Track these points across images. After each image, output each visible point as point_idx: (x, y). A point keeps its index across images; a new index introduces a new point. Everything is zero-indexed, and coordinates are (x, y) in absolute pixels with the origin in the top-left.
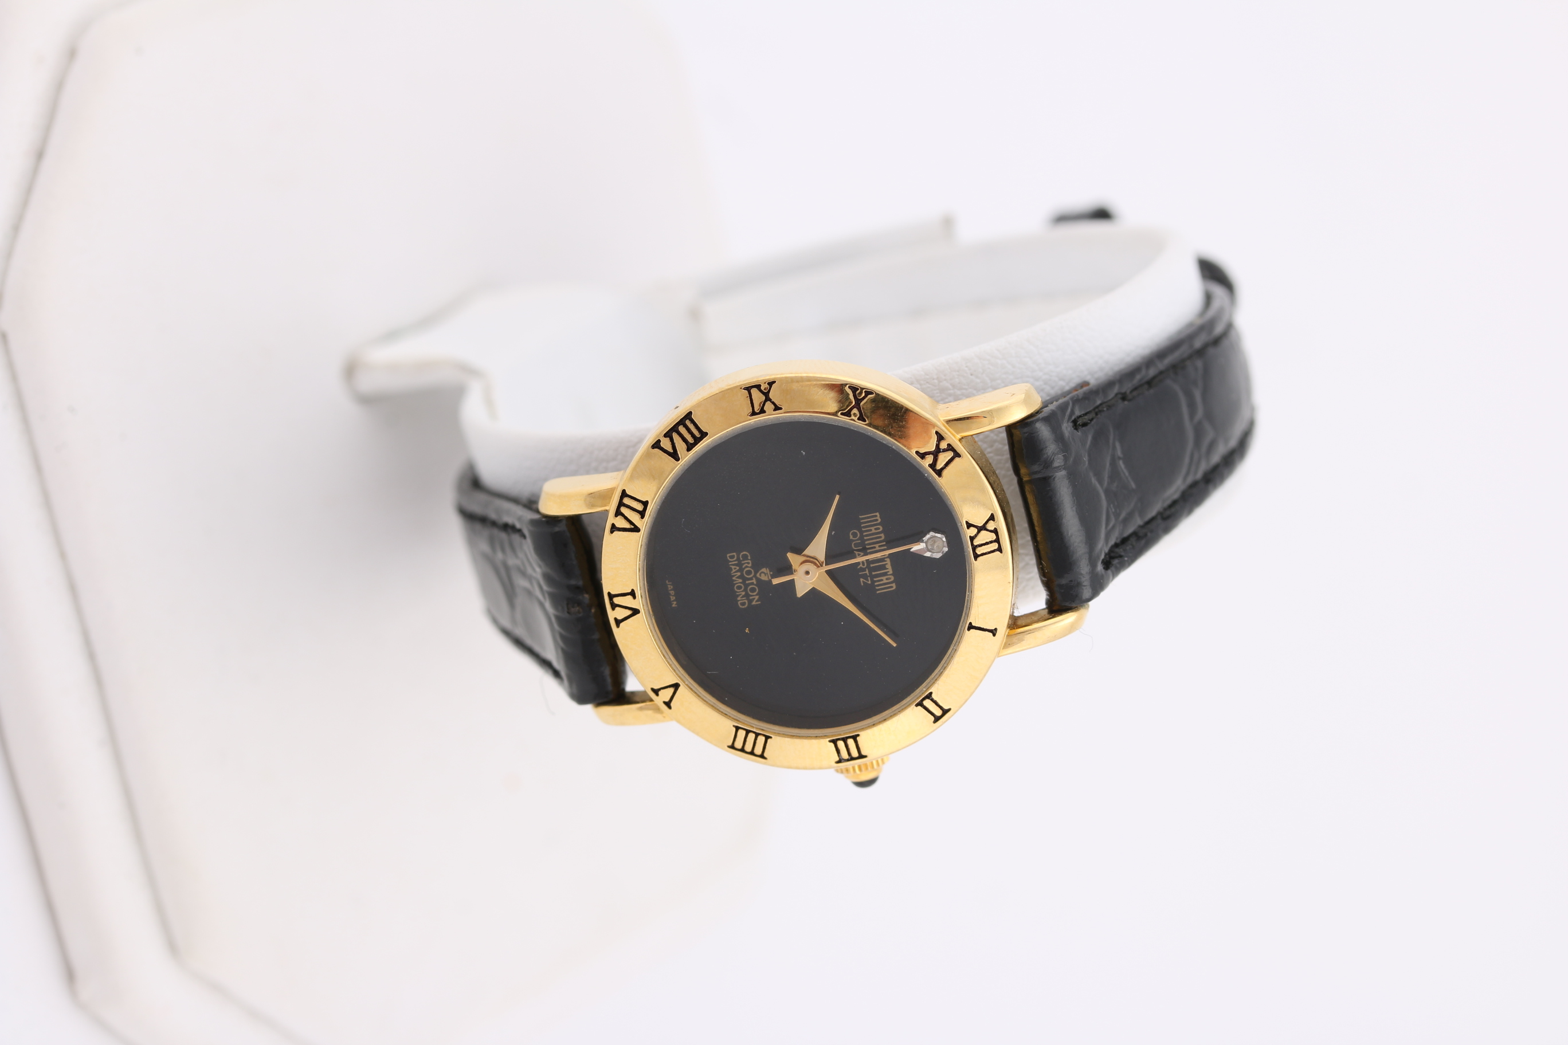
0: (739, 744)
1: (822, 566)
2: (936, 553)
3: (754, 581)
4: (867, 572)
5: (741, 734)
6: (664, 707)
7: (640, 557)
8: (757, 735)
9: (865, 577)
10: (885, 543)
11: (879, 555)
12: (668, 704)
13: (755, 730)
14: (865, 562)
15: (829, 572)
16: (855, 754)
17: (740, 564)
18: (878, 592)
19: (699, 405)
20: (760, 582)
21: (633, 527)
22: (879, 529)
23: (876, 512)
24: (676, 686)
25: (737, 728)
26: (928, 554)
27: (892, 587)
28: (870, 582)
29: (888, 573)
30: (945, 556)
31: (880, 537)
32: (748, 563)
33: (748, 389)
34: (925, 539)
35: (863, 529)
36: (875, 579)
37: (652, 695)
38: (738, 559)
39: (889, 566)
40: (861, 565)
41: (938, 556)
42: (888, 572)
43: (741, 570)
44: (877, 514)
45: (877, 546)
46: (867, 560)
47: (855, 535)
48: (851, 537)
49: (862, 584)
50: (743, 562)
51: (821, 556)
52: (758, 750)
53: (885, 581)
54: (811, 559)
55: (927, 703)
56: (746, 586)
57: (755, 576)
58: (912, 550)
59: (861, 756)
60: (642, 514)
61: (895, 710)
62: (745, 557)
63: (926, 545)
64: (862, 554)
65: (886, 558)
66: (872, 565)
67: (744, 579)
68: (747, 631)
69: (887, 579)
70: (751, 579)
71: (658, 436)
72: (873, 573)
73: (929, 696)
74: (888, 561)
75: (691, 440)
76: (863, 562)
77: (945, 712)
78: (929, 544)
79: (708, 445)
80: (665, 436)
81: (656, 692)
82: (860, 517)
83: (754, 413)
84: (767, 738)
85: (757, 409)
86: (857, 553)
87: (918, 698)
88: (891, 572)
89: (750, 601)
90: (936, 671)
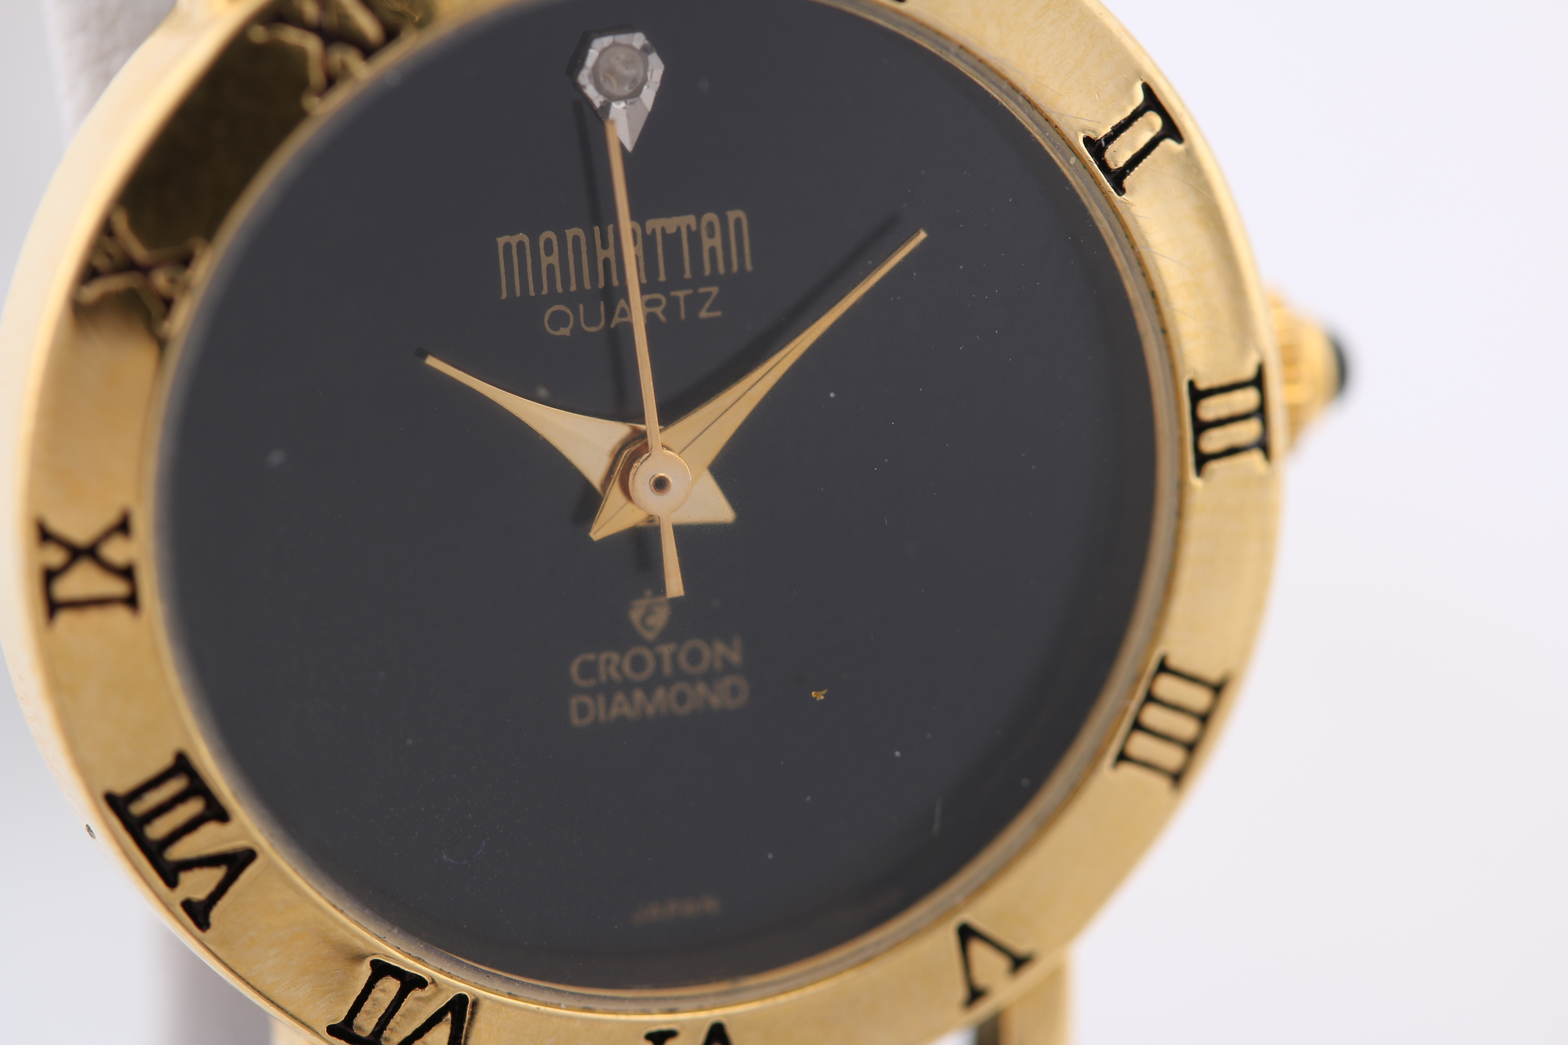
0: (1171, 757)
1: (641, 436)
2: (646, 69)
3: (666, 650)
4: (681, 294)
5: (1141, 745)
6: (1030, 976)
7: (546, 1004)
8: (1150, 698)
9: (695, 302)
10: (597, 229)
11: (630, 252)
12: (1018, 962)
13: (1134, 705)
14: (647, 297)
15: (669, 415)
16: (1247, 399)
17: (609, 689)
18: (749, 267)
19: (84, 769)
20: (672, 633)
21: (449, 1016)
22: (548, 242)
23: (496, 244)
24: (966, 934)
25: (1123, 757)
26: (648, 96)
27: (738, 222)
28: (714, 290)
29: (694, 228)
30: (658, 44)
31: (576, 239)
32: (608, 662)
33: (53, 607)
34: (597, 99)
35: (545, 291)
36: (707, 271)
37: (983, 1009)
38: (592, 692)
39: (673, 224)
40: (658, 311)
41: (656, 69)
42: (689, 227)
43: (627, 687)
44: (501, 241)
45: (601, 254)
46: (644, 289)
47: (559, 320)
48: (565, 331)
49: (718, 314)
50: (603, 677)
51: (617, 431)
52: (1198, 698)
53: (717, 242)
54: (619, 466)
55: (1119, 154)
56: (679, 675)
57: (651, 646)
58: (629, 147)
59: (1258, 381)
60: (411, 982)
61: (1127, 258)
62: (589, 670)
63: (619, 99)
64: (622, 303)
65: (643, 227)
66: (662, 278)
67: (658, 680)
68: (819, 696)
69: (711, 235)
70: (659, 658)
71: (168, 907)
72: (688, 275)
73: (1097, 147)
74: (655, 224)
75: (193, 808)
76: (649, 304)
77: (1152, 102)
78: (615, 90)
79: (218, 755)
80: (172, 882)
81: (975, 995)
82: (504, 296)
83: (131, 601)
84: (1163, 668)
85: (117, 587)
86: (616, 320)
87: (1098, 184)
88: (690, 220)
89: (729, 668)
90: (1021, 116)
